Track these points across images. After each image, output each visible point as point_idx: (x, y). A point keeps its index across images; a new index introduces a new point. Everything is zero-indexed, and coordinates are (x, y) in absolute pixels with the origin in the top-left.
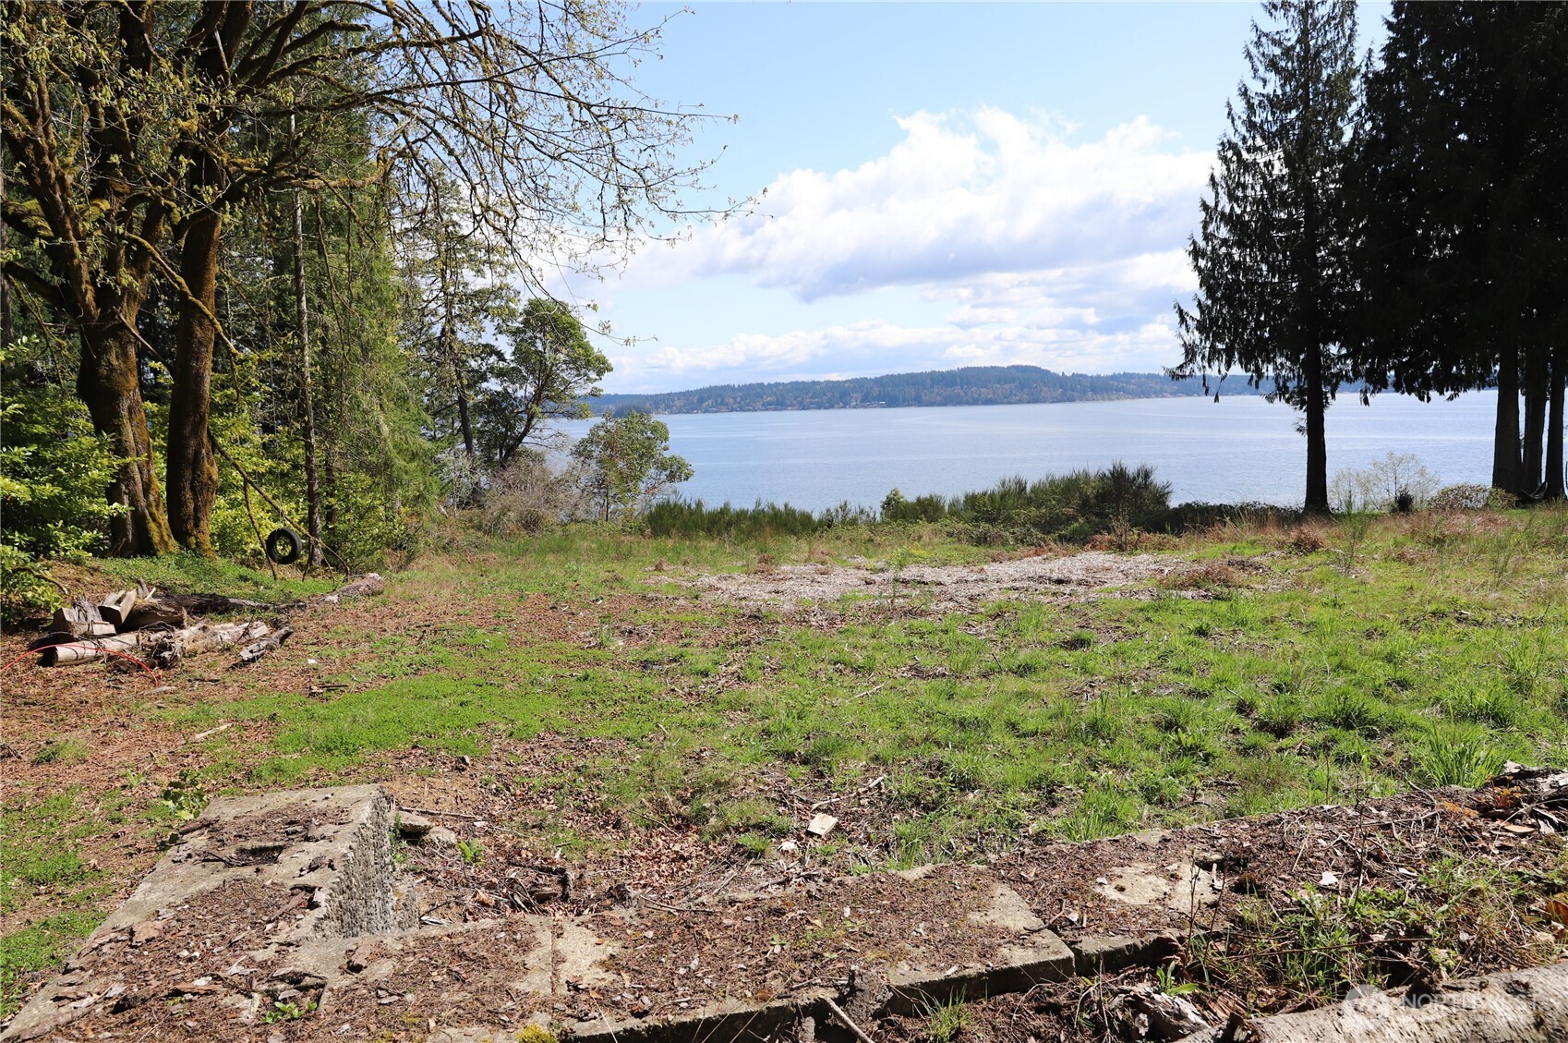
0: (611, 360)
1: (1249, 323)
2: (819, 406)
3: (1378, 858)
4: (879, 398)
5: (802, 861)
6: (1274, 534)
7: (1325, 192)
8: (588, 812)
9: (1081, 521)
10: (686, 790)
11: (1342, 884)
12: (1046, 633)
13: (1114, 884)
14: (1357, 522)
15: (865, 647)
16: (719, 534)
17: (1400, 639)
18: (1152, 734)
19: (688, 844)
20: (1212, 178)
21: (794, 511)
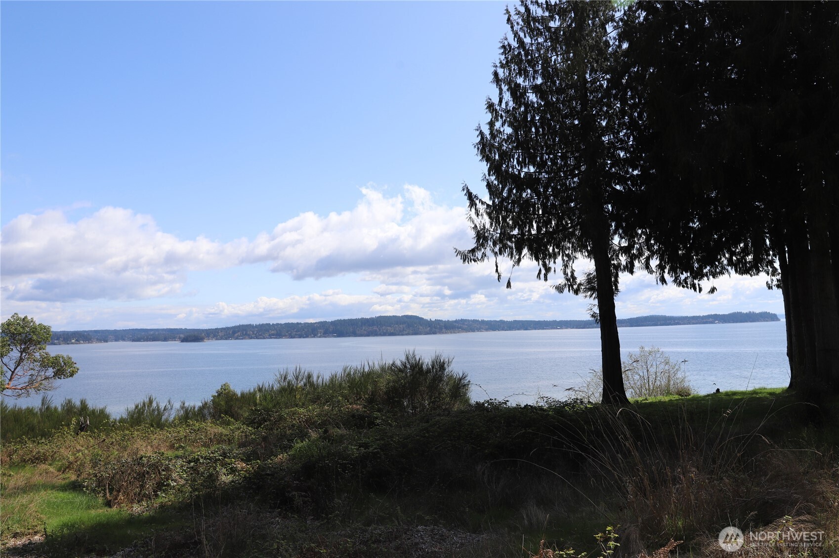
2: (300, 336)
4: (333, 332)
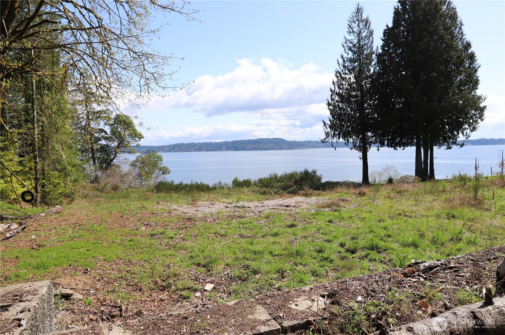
0: (144, 135)
1: (345, 126)
2: (212, 150)
3: (374, 291)
4: (232, 148)
5: (202, 299)
6: (353, 190)
7: (366, 87)
8: (130, 286)
9: (295, 187)
10: (164, 277)
11: (363, 300)
12: (282, 222)
13: (295, 304)
14: (377, 186)
15: (225, 228)
16: (179, 191)
17: (388, 222)
18: (315, 254)
19: (164, 295)
20: (333, 82)
21: (203, 184)
